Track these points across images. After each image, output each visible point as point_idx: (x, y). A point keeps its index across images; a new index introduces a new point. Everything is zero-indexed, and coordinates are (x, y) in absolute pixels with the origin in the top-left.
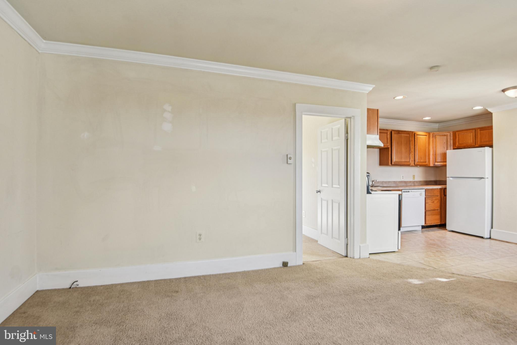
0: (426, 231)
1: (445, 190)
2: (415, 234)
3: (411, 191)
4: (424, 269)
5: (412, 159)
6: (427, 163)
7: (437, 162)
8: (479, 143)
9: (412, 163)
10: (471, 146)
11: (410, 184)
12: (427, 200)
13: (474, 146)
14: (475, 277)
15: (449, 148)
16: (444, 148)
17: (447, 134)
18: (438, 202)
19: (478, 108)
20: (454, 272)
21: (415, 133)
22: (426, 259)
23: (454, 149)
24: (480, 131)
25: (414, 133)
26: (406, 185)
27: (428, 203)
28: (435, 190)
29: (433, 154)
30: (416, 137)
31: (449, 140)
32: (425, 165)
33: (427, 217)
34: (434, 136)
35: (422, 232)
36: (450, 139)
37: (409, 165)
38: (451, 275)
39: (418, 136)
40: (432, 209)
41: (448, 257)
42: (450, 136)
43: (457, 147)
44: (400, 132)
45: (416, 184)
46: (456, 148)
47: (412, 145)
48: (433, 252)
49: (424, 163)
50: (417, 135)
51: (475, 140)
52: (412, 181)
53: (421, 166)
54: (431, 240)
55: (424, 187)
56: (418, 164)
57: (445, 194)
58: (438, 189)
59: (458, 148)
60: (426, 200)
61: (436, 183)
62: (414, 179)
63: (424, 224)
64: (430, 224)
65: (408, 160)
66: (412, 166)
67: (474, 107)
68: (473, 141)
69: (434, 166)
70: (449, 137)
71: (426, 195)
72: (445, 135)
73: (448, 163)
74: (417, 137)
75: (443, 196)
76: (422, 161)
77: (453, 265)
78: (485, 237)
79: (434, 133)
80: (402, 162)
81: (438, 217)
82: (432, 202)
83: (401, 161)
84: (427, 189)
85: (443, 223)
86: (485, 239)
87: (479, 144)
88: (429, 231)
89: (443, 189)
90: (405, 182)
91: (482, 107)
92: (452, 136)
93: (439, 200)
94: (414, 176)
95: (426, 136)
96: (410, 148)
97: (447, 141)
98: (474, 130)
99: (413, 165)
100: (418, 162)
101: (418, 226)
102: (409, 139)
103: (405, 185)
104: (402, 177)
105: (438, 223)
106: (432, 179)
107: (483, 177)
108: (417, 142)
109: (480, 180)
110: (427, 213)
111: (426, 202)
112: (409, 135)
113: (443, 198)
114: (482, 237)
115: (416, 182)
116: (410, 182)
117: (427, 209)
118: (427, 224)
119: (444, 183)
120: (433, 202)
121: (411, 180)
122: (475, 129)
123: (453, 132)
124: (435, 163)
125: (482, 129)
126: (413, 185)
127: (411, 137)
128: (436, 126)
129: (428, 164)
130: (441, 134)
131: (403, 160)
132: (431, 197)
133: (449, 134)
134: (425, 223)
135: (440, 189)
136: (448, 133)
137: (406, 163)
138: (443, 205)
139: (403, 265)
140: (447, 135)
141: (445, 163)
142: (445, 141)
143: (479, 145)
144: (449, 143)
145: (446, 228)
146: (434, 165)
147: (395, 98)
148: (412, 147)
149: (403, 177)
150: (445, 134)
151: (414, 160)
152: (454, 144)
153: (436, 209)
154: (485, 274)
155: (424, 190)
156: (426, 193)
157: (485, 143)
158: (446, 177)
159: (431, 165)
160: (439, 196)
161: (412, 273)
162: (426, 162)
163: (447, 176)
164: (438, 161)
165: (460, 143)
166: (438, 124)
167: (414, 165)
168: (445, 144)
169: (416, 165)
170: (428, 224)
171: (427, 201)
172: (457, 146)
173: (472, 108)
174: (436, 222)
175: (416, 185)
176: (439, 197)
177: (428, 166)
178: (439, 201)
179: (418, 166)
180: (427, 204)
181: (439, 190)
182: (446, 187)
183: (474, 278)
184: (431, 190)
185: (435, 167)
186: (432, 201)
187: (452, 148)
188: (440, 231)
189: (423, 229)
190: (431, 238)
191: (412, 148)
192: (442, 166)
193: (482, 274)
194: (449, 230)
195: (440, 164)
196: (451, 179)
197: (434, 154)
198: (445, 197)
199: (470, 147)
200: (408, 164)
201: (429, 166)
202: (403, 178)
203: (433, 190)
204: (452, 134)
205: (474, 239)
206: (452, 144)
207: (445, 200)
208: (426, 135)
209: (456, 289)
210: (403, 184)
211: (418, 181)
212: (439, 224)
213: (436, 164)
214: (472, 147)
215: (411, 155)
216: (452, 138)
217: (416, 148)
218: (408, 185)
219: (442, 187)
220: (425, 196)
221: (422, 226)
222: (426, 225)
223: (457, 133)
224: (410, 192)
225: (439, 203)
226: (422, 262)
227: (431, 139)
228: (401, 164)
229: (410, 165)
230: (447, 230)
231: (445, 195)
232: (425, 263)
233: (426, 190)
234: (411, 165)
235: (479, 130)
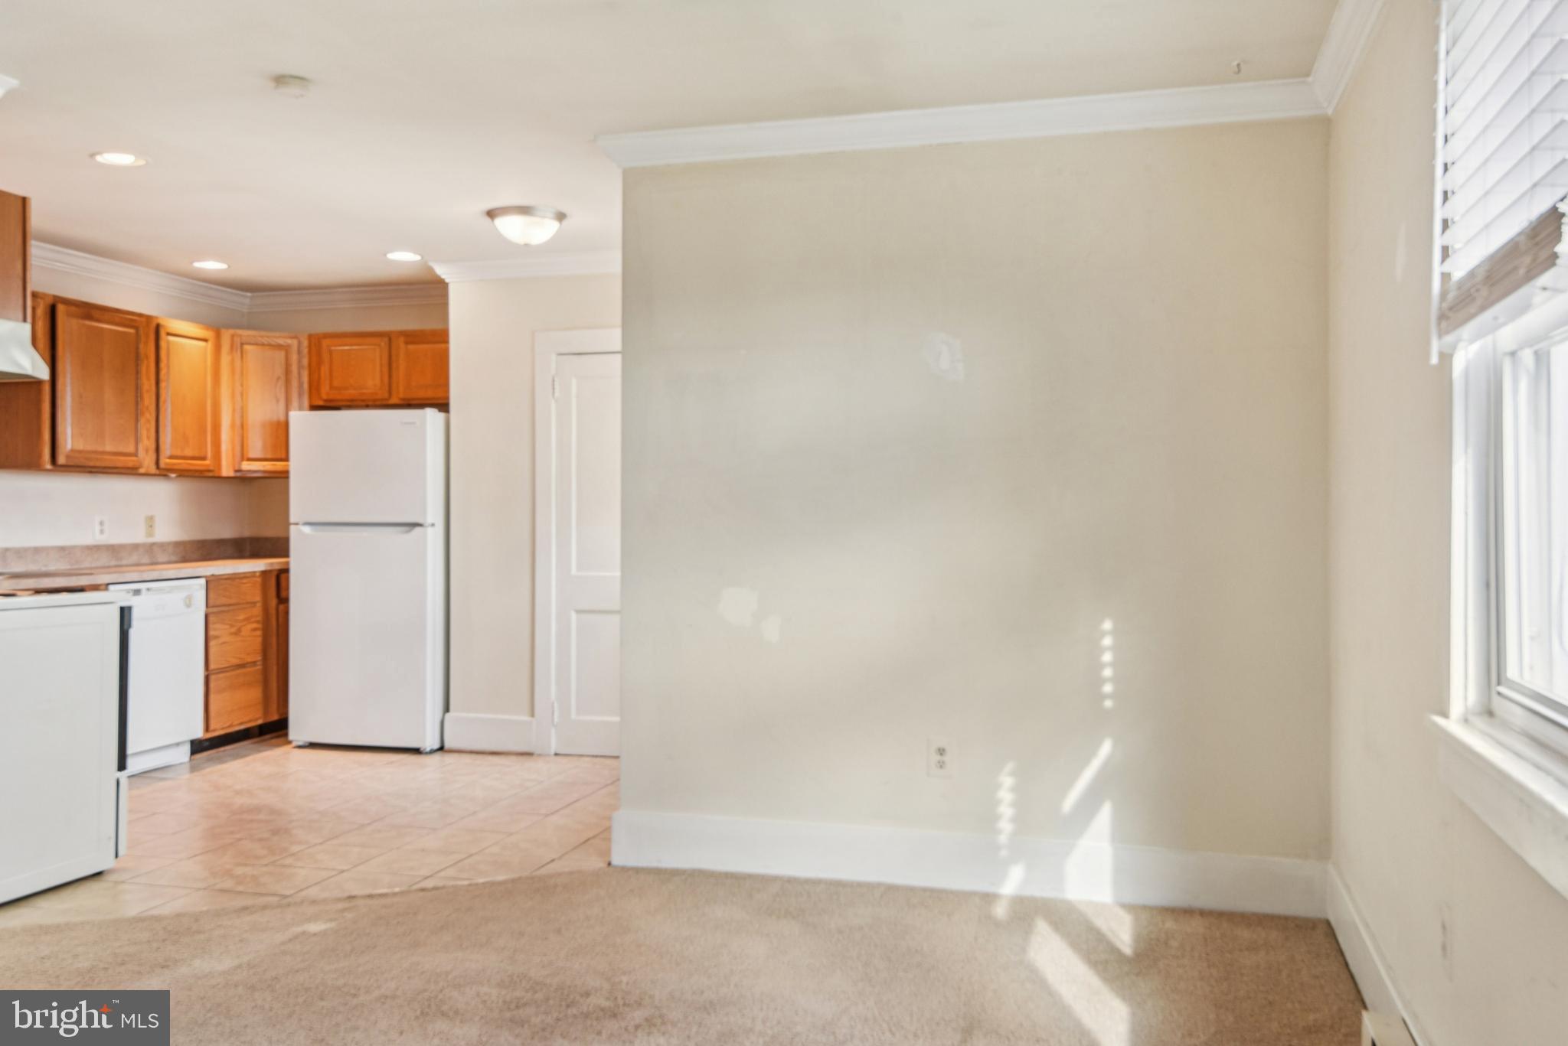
0: (210, 760)
1: (281, 576)
2: (161, 784)
3: (148, 589)
4: (245, 909)
5: (147, 442)
6: (207, 462)
7: (249, 459)
8: (401, 389)
9: (148, 462)
10: (375, 400)
11: (134, 559)
12: (214, 623)
13: (384, 403)
14: (423, 890)
15: (295, 403)
16: (278, 401)
17: (289, 341)
18: (255, 630)
19: (404, 258)
20: (354, 893)
21: (158, 327)
22: (239, 871)
23: (314, 408)
24: (407, 343)
25: (153, 326)
26: (119, 563)
27: (216, 637)
28: (245, 581)
29: (233, 426)
30: (163, 344)
31: (294, 368)
32: (201, 471)
33: (212, 697)
34: (239, 347)
35: (194, 768)
36: (300, 367)
37: (132, 471)
38: (346, 905)
39: (171, 338)
40: (235, 661)
41: (321, 844)
42: (299, 352)
43: (326, 401)
44: (96, 314)
45: (162, 558)
46: (321, 403)
47: (148, 379)
48: (261, 840)
49: (198, 464)
50: (169, 334)
51: (390, 376)
52: (144, 545)
53: (183, 474)
54: (238, 793)
55: (200, 569)
56: (174, 464)
57: (283, 594)
58: (254, 576)
59: (328, 404)
60: (211, 626)
61: (241, 548)
62: (150, 534)
63: (199, 733)
64: (223, 729)
65: (131, 449)
66: (147, 475)
67: (391, 251)
68: (382, 380)
69: (238, 474)
70: (294, 357)
71: (211, 602)
72: (279, 347)
73: (295, 466)
74: (168, 342)
75: (273, 602)
76: (188, 452)
77: (345, 868)
78: (425, 749)
79: (240, 332)
80: (104, 453)
81: (255, 693)
82: (233, 630)
83: (100, 449)
84: (213, 575)
85: (275, 717)
86: (427, 753)
87: (401, 395)
88: (221, 760)
89: (275, 573)
90: (113, 550)
91: (418, 258)
92: (305, 351)
93: (258, 622)
94: (150, 521)
95: (202, 344)
96: (138, 388)
97: (288, 372)
98: (386, 339)
99: (153, 470)
100: (171, 457)
101: (178, 744)
102: (137, 348)
103: (113, 563)
104: (97, 528)
105: (257, 719)
106: (227, 532)
107: (420, 521)
108: (168, 367)
109: (407, 532)
110: (212, 685)
111: (212, 633)
112: (132, 331)
113: (273, 612)
114: (416, 751)
115: (162, 546)
116: (135, 547)
117: (212, 666)
118: (214, 731)
119: (279, 547)
120: (238, 633)
121: (139, 537)
122: (389, 337)
123: (310, 337)
124: (240, 464)
125: (412, 337)
126: (146, 560)
127: (143, 339)
128: (245, 300)
129: (211, 468)
130: (265, 341)
131: (109, 447)
132: (228, 611)
133: (295, 342)
134: (207, 729)
135: (264, 573)
136: (292, 338)
137: (121, 461)
138: (274, 640)
139: (158, 919)
140: (286, 349)
141: (279, 466)
142: (279, 371)
143: (403, 399)
144: (295, 383)
145: (286, 735)
146: (236, 471)
147: (99, 158)
148: (148, 384)
149: (101, 523)
150: (281, 341)
151: (153, 446)
152: (314, 387)
153: (249, 659)
154: (451, 872)
155: (203, 581)
156: (211, 595)
157: (422, 394)
158: (287, 524)
159: (226, 471)
160: (259, 605)
161: (202, 936)
162: (204, 458)
163: (292, 519)
164: (252, 455)
165: (336, 383)
166: (249, 294)
167: (158, 472)
168: (282, 382)
169: (162, 472)
170: (219, 729)
171: (215, 630)
172: (325, 397)
173: (385, 255)
174: (246, 719)
175: (160, 560)
176: (257, 611)
177: (211, 474)
178: (259, 626)
179: (173, 475)
180: (212, 643)
181: (259, 580)
182: (288, 563)
183: (421, 894)
184: (229, 581)
185: (243, 479)
186: (232, 626)
187: (306, 403)
188: (265, 750)
189: (198, 756)
190: (238, 787)
191: (148, 391)
192: (266, 475)
193: (442, 874)
194: (301, 743)
195: (262, 468)
196: (307, 529)
197: (238, 422)
198: (282, 607)
199: (370, 403)
200: (130, 465)
201: (216, 475)
202: (102, 532)
203: (237, 580)
204: (305, 343)
205: (392, 762)
206: (306, 386)
207: (281, 619)
208: (205, 340)
209: (375, 947)
210: (104, 559)
211: (169, 544)
212: (260, 722)
213: (246, 466)
214: (378, 403)
215: (142, 421)
216: (305, 362)
217: (163, 392)
218: (124, 562)
219: (272, 564)
220: (207, 606)
221: (193, 742)
222: (209, 735)
223: (325, 343)
224: (144, 592)
225: (259, 633)
226: (228, 884)
227: (225, 359)
228: (98, 464)
229: (137, 468)
230: (290, 742)
231: (283, 600)
232: (240, 888)
233: (211, 583)
234: (142, 471)
235: (402, 339)
